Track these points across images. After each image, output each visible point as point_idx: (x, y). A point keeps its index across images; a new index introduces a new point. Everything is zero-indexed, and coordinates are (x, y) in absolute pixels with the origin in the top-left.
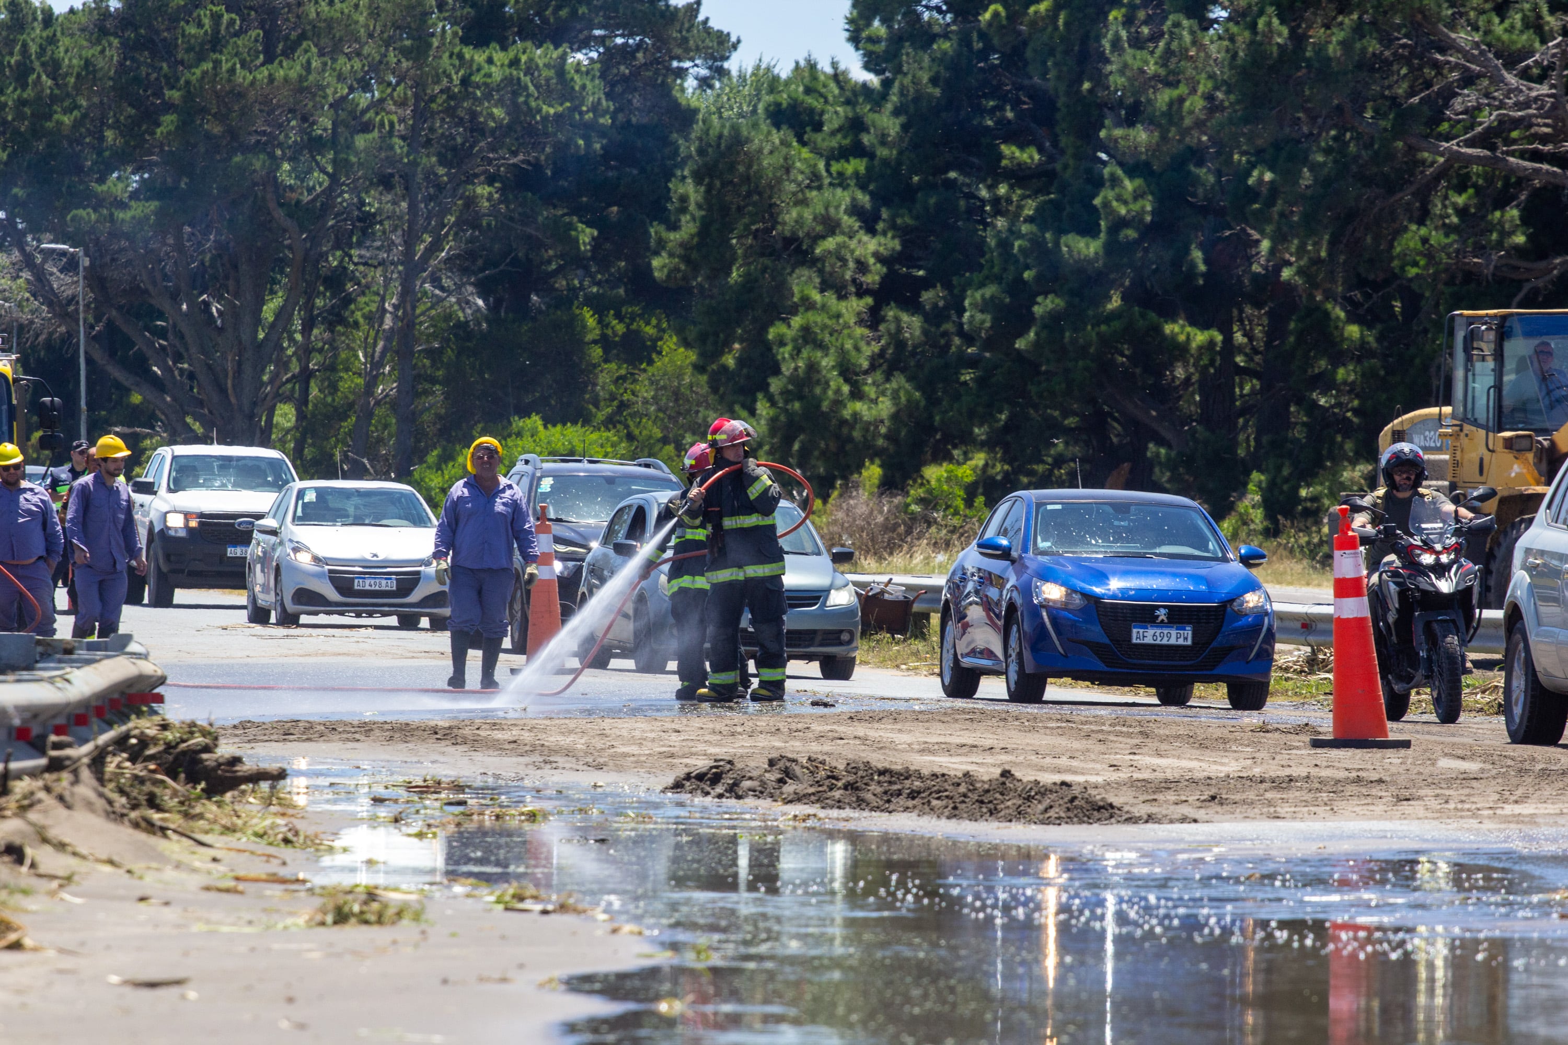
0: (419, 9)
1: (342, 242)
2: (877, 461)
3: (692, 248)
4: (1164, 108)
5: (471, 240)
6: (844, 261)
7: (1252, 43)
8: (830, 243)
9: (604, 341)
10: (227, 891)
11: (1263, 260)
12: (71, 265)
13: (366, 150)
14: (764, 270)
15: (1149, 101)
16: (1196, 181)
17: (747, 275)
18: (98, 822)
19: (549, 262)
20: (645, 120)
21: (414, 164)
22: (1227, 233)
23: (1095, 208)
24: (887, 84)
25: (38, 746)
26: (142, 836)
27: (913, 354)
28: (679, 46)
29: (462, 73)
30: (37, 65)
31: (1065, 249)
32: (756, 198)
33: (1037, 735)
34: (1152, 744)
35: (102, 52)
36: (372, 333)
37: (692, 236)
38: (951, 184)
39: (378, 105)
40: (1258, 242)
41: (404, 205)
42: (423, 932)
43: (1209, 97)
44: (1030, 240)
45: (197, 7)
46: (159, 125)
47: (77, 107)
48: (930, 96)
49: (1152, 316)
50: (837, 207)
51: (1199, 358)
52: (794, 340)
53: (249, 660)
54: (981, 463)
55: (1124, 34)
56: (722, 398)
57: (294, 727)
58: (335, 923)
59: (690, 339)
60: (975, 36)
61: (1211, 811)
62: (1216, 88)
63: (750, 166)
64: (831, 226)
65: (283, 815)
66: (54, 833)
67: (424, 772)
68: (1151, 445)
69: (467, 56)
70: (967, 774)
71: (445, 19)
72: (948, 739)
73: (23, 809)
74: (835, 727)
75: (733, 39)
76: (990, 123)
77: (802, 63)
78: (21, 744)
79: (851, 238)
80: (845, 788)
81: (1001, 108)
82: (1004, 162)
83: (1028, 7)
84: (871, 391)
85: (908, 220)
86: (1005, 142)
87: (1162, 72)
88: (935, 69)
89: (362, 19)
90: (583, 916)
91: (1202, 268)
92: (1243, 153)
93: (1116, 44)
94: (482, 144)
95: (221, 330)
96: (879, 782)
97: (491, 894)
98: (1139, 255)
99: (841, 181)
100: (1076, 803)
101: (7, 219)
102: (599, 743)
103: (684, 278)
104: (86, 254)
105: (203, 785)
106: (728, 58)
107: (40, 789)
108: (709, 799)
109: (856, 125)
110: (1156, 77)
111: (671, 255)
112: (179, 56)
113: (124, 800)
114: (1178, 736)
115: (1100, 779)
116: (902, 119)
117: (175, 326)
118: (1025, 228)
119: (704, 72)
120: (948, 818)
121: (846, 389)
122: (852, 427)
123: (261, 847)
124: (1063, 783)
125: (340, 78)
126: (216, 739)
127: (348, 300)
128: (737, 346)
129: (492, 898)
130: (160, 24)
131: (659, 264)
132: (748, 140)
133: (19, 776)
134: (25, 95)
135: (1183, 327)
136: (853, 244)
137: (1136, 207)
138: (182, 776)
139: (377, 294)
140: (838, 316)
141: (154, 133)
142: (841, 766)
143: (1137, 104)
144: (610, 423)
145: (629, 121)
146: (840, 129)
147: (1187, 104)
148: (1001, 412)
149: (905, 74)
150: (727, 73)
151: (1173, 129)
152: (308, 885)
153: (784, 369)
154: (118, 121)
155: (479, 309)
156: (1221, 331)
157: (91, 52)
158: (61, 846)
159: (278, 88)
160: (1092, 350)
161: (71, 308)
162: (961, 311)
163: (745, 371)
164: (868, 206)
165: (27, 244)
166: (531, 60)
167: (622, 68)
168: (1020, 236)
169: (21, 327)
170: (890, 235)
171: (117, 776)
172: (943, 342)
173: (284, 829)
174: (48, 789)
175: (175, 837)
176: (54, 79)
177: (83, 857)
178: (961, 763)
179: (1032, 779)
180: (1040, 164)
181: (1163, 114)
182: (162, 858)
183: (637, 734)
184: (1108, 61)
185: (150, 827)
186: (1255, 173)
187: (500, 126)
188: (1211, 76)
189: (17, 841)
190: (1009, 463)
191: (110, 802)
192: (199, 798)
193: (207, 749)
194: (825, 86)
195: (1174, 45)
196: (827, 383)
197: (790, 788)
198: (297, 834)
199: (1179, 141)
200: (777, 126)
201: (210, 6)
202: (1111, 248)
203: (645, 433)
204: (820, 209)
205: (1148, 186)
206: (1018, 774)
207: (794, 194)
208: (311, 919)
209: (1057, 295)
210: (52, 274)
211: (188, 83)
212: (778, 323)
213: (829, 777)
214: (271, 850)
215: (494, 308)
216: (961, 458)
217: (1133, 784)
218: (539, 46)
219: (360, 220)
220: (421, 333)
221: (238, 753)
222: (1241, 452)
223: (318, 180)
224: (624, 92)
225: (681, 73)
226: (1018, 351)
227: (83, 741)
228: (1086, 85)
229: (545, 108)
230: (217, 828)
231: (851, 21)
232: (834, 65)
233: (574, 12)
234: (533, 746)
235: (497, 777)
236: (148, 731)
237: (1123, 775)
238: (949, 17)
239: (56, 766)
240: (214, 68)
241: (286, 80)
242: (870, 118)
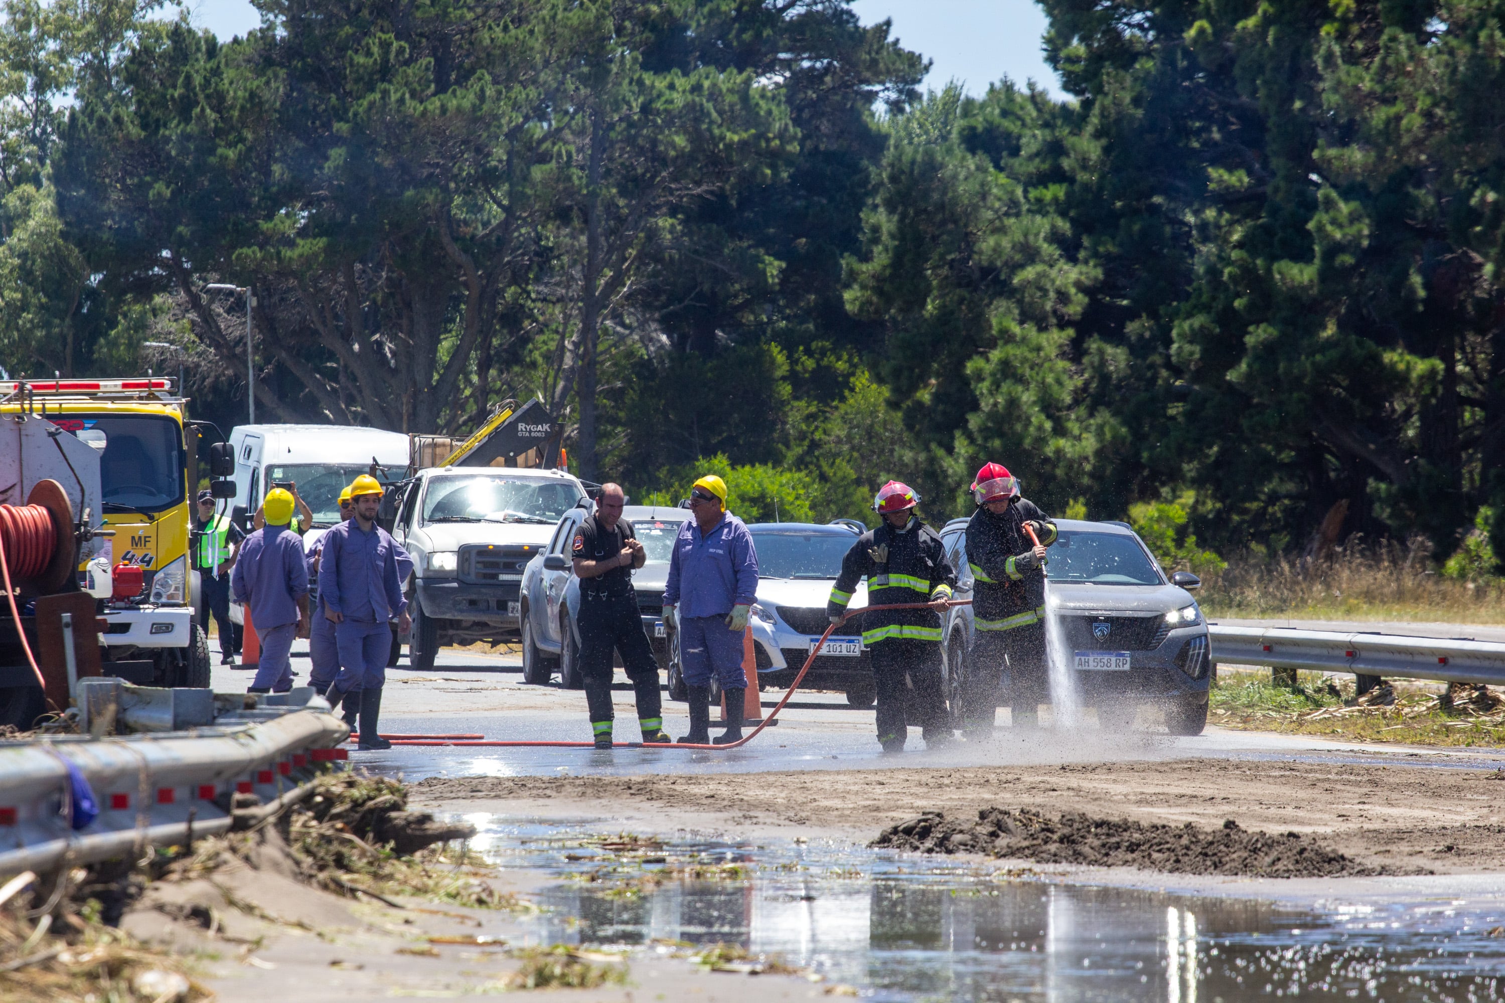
0: (597, 34)
1: (518, 277)
2: (1082, 500)
3: (884, 280)
4: (1381, 126)
5: (655, 274)
6: (1045, 292)
7: (1473, 57)
8: (1030, 273)
9: (793, 377)
10: (422, 953)
11: (1486, 286)
12: (237, 306)
13: (544, 183)
14: (961, 301)
15: (1365, 119)
16: (1415, 203)
17: (943, 307)
18: (286, 883)
19: (736, 296)
20: (834, 147)
21: (593, 195)
22: (1449, 256)
23: (1309, 232)
24: (1087, 105)
25: (222, 805)
26: (331, 898)
27: (1118, 387)
28: (868, 69)
29: (641, 100)
30: (201, 97)
31: (1277, 276)
32: (951, 226)
33: (1259, 785)
34: (1383, 793)
35: (267, 83)
36: (552, 373)
37: (885, 267)
38: (1155, 209)
39: (555, 135)
40: (1480, 266)
41: (583, 239)
42: (628, 995)
43: (1428, 114)
44: (1240, 267)
45: (365, 34)
46: (327, 158)
47: (242, 140)
48: (1132, 117)
49: (1370, 344)
50: (1037, 235)
51: (1421, 387)
52: (993, 374)
53: (432, 715)
54: (1191, 501)
55: (1337, 49)
56: (918, 435)
57: (482, 783)
58: (537, 985)
59: (883, 374)
60: (1179, 55)
61: (1448, 863)
62: (1435, 104)
63: (945, 193)
64: (1030, 255)
65: (475, 874)
66: (240, 895)
67: (618, 829)
68: (1371, 481)
69: (648, 82)
70: (1188, 826)
71: (624, 44)
72: (1166, 790)
73: (208, 871)
74: (1046, 778)
75: (925, 61)
76: (1196, 145)
77: (998, 85)
78: (205, 803)
79: (1051, 266)
80: (1061, 841)
81: (1207, 129)
82: (1212, 186)
83: (1235, 22)
84: (1074, 427)
85: (1111, 248)
86: (1214, 163)
87: (1378, 89)
88: (1138, 88)
89: (537, 46)
90: (793, 977)
91: (1422, 293)
92: (1464, 173)
93: (1329, 59)
94: (664, 174)
95: (394, 372)
96: (1096, 835)
97: (696, 954)
98: (1356, 281)
99: (1040, 208)
100: (1305, 855)
101: (173, 259)
102: (800, 797)
103: (877, 311)
104: (254, 294)
105: (392, 844)
106: (920, 81)
107: (225, 850)
108: (918, 854)
109: (1056, 149)
110: (1371, 94)
111: (863, 287)
112: (348, 87)
113: (310, 860)
114: (1410, 785)
115: (1328, 830)
116: (1104, 141)
117: (346, 367)
118: (1235, 255)
119: (893, 96)
120: (1171, 871)
121: (1048, 425)
122: (1055, 466)
123: (455, 907)
124: (1291, 835)
125: (516, 107)
126: (405, 796)
127: (526, 339)
128: (933, 381)
129: (698, 959)
130: (328, 52)
131: (851, 298)
132: (942, 166)
133: (203, 836)
134: (188, 129)
135: (1401, 355)
136: (1053, 273)
137: (1352, 230)
138: (371, 835)
139: (557, 332)
140: (1039, 349)
141: (321, 168)
142: (1056, 818)
143: (1352, 122)
144: (800, 464)
145: (816, 148)
146: (1037, 154)
147: (1404, 122)
148: (1211, 447)
149: (1106, 94)
150: (919, 97)
151: (1391, 148)
152: (506, 947)
153: (983, 404)
154: (285, 155)
155: (662, 346)
156: (1443, 359)
157: (256, 83)
158: (249, 909)
159: (450, 119)
160: (1306, 381)
161: (238, 350)
162: (1169, 342)
163: (941, 407)
164: (1069, 233)
165: (193, 283)
166: (714, 85)
167: (810, 92)
168: (1228, 262)
169: (187, 370)
170: (1091, 263)
171: (303, 835)
172: (1149, 374)
173: (479, 889)
174: (233, 850)
175: (365, 898)
176: (219, 112)
177: (272, 920)
178: (1181, 814)
179: (1258, 830)
180: (1250, 187)
181: (1380, 132)
182: (353, 921)
183: (840, 787)
184: (1320, 78)
185: (340, 889)
186: (1478, 193)
187: (681, 154)
188: (1430, 93)
189: (203, 903)
190: (1222, 500)
191: (298, 863)
192: (388, 858)
193: (396, 807)
194: (1022, 108)
195: (1390, 61)
196: (1028, 419)
197: (1003, 841)
198: (491, 894)
199: (1397, 161)
200: (972, 150)
201: (379, 34)
202: (1325, 275)
203: (840, 474)
204: (1019, 237)
205: (1365, 207)
206: (1243, 826)
207: (991, 222)
208: (511, 982)
209: (1270, 324)
210: (219, 315)
211: (356, 114)
212: (975, 357)
213: (1043, 830)
214: (465, 911)
215: (679, 344)
216: (1170, 497)
217: (1363, 834)
218: (723, 71)
219: (537, 254)
220: (603, 372)
221: (428, 811)
222: (1466, 486)
223: (495, 212)
224: (812, 117)
225: (871, 97)
226: (1230, 383)
227: (268, 799)
228: (1298, 104)
229: (729, 135)
230: (408, 889)
231: (1049, 41)
232: (1031, 86)
233: (758, 35)
234: (732, 801)
235: (695, 833)
236: (333, 789)
237: (1353, 825)
238: (1151, 35)
239: (240, 825)
240: (383, 98)
241: (459, 109)
242: (1070, 141)
